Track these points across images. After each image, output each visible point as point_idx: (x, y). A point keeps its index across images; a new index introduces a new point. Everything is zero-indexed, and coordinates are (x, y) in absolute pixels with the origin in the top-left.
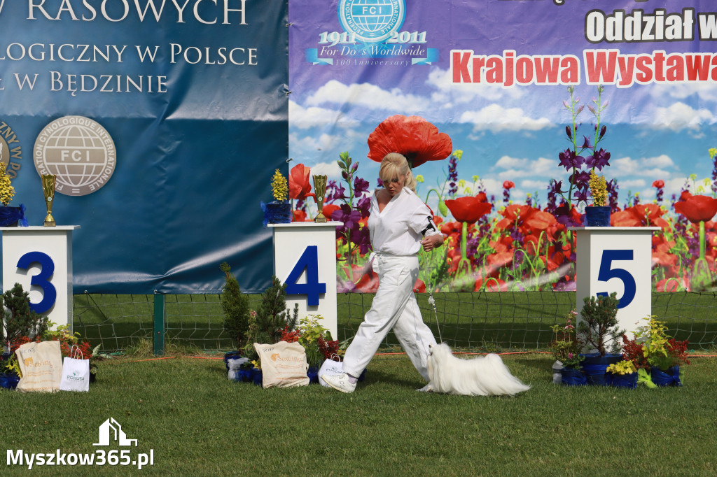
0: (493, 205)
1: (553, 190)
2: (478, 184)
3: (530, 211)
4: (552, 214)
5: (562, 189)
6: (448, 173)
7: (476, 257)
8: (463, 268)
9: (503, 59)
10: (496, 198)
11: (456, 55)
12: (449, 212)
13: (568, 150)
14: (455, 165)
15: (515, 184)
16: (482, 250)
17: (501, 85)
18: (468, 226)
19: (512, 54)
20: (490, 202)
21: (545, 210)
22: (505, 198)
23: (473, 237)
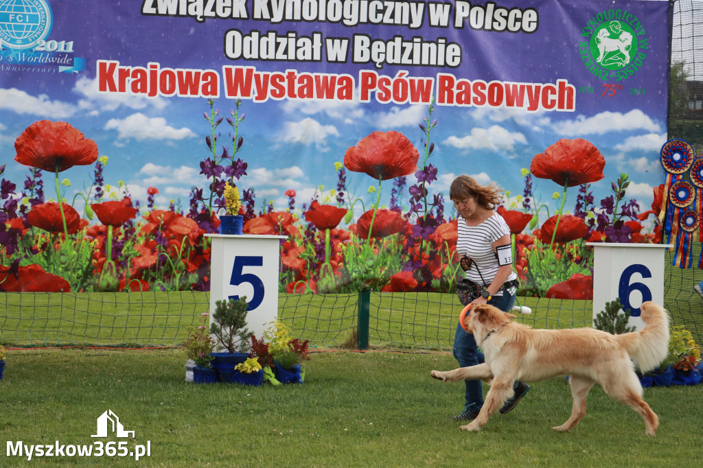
0: (137, 210)
1: (194, 198)
2: (123, 189)
3: (173, 217)
4: (194, 220)
5: (203, 196)
6: (94, 178)
7: (120, 259)
8: (108, 269)
9: (148, 71)
10: (140, 203)
11: (103, 66)
12: (95, 216)
13: (209, 159)
14: (100, 170)
15: (159, 190)
16: (126, 253)
17: (146, 95)
18: (113, 230)
19: (155, 67)
20: (135, 207)
21: (188, 216)
22: (149, 203)
23: (118, 240)
